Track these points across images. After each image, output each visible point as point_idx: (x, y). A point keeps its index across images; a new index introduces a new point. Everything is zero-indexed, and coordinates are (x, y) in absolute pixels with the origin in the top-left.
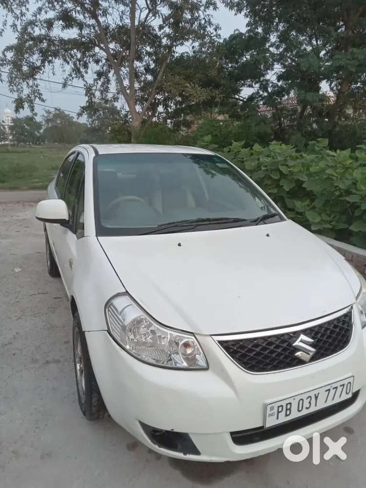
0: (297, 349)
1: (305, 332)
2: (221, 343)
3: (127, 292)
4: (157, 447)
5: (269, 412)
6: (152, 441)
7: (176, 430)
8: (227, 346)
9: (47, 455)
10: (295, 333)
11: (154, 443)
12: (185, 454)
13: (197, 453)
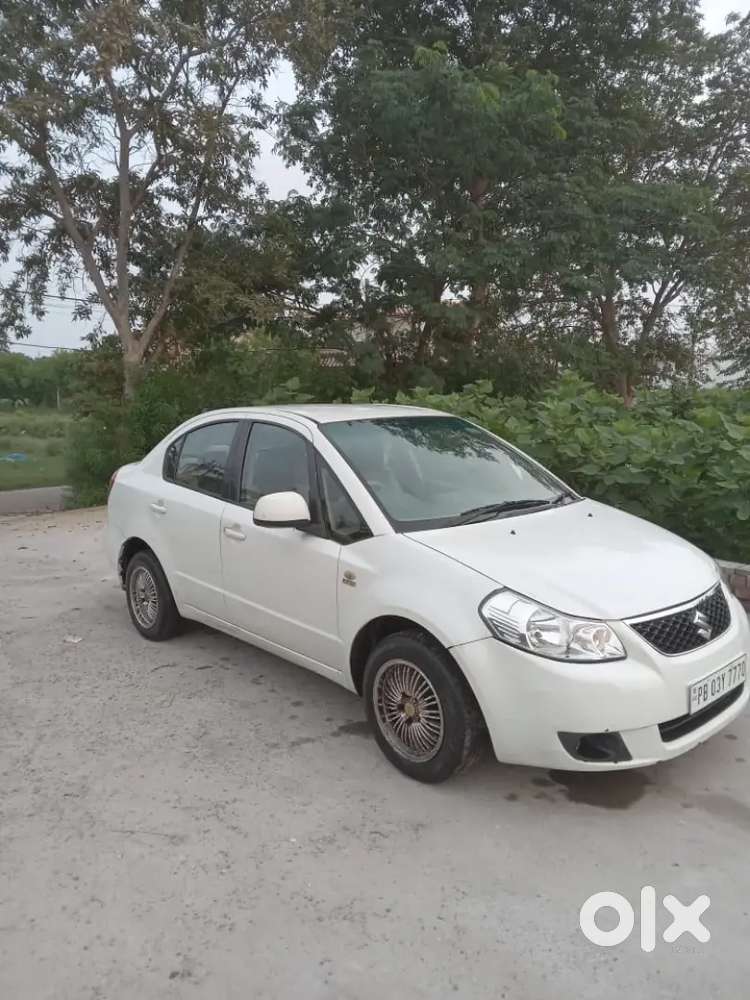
0: (697, 627)
1: (698, 607)
2: (634, 626)
3: (505, 587)
4: (581, 762)
5: (693, 694)
6: (575, 757)
7: (611, 730)
8: (640, 628)
9: (418, 827)
10: (690, 610)
11: (579, 759)
12: (616, 762)
13: (628, 757)
